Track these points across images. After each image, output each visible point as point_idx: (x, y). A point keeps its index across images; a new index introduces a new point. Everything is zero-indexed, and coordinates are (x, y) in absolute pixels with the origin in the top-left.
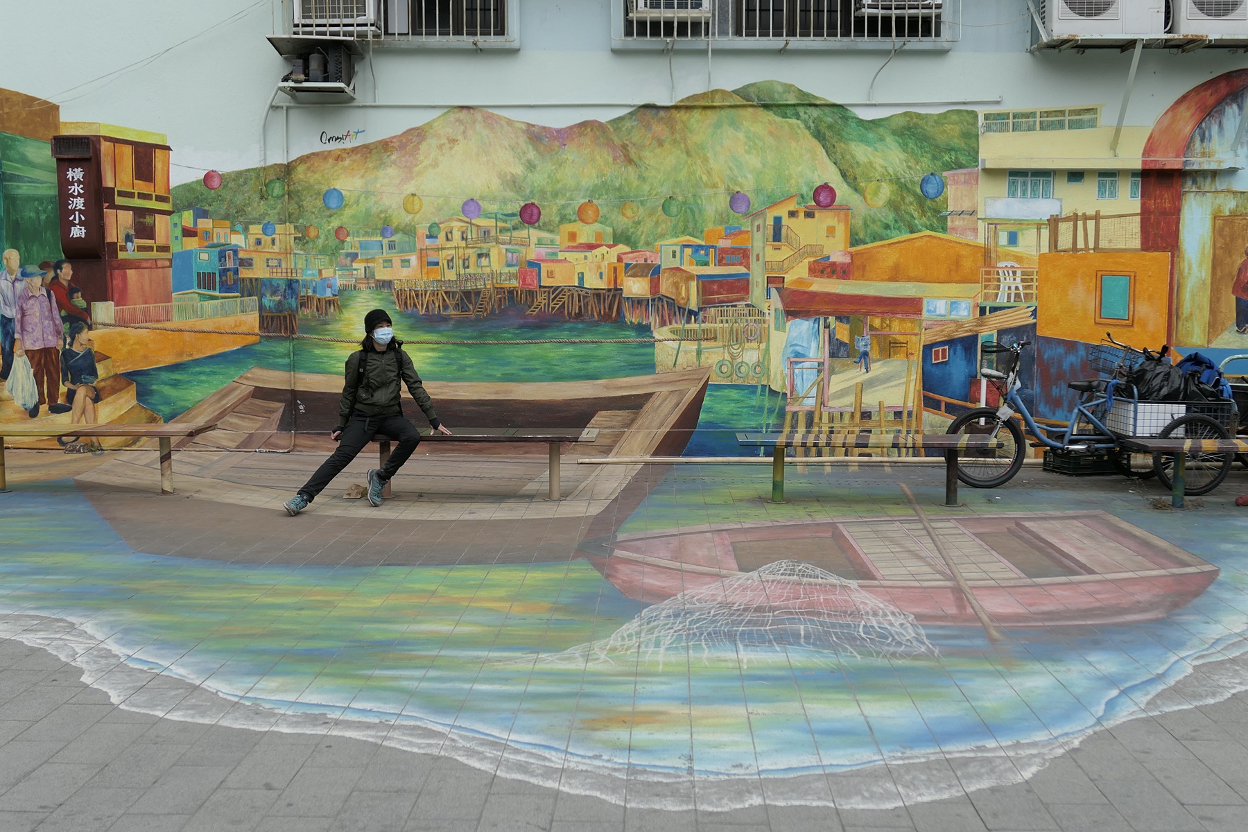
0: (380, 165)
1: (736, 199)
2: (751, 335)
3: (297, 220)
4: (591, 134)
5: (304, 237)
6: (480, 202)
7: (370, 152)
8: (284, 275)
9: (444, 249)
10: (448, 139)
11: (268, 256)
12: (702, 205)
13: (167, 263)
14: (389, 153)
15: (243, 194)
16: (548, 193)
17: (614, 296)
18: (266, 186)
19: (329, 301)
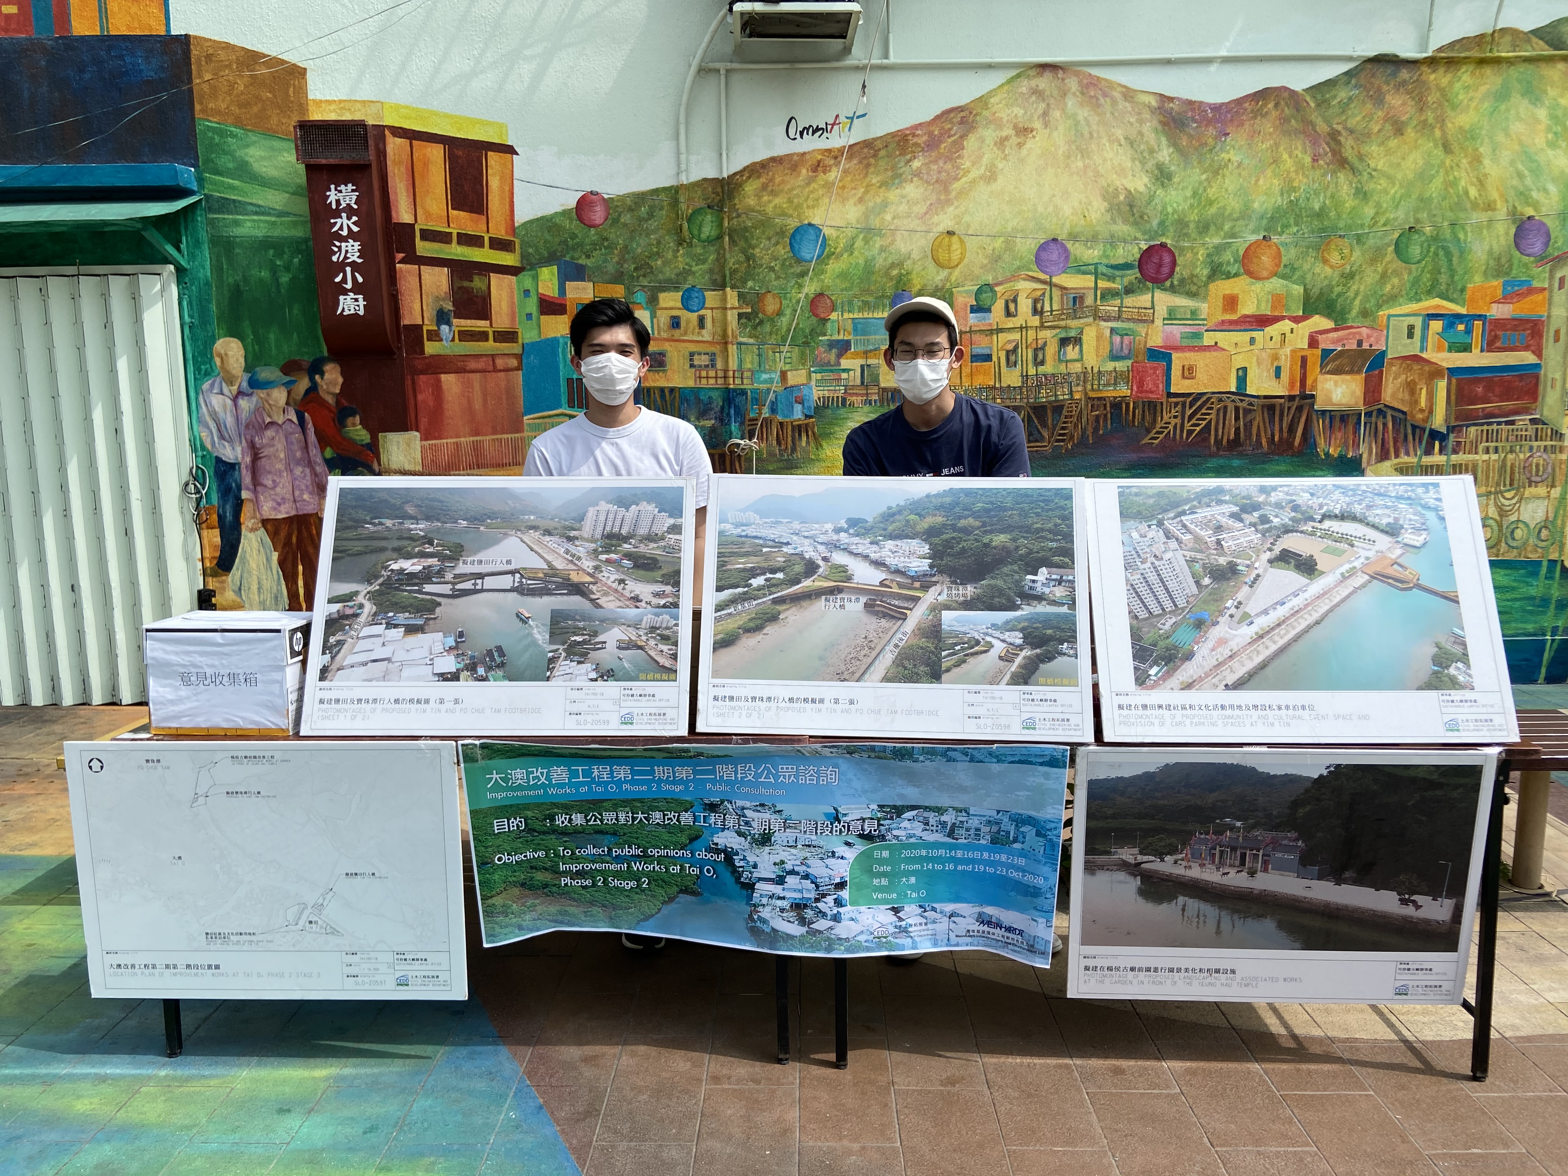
0: (894, 177)
1: (1526, 229)
2: (1537, 475)
3: (744, 282)
4: (1275, 114)
5: (755, 313)
6: (1069, 245)
7: (875, 156)
8: (720, 381)
9: (1000, 330)
10: (1015, 127)
11: (693, 348)
12: (1465, 241)
13: (514, 363)
14: (908, 157)
15: (648, 235)
16: (1192, 226)
17: (1300, 409)
18: (689, 220)
19: (799, 426)
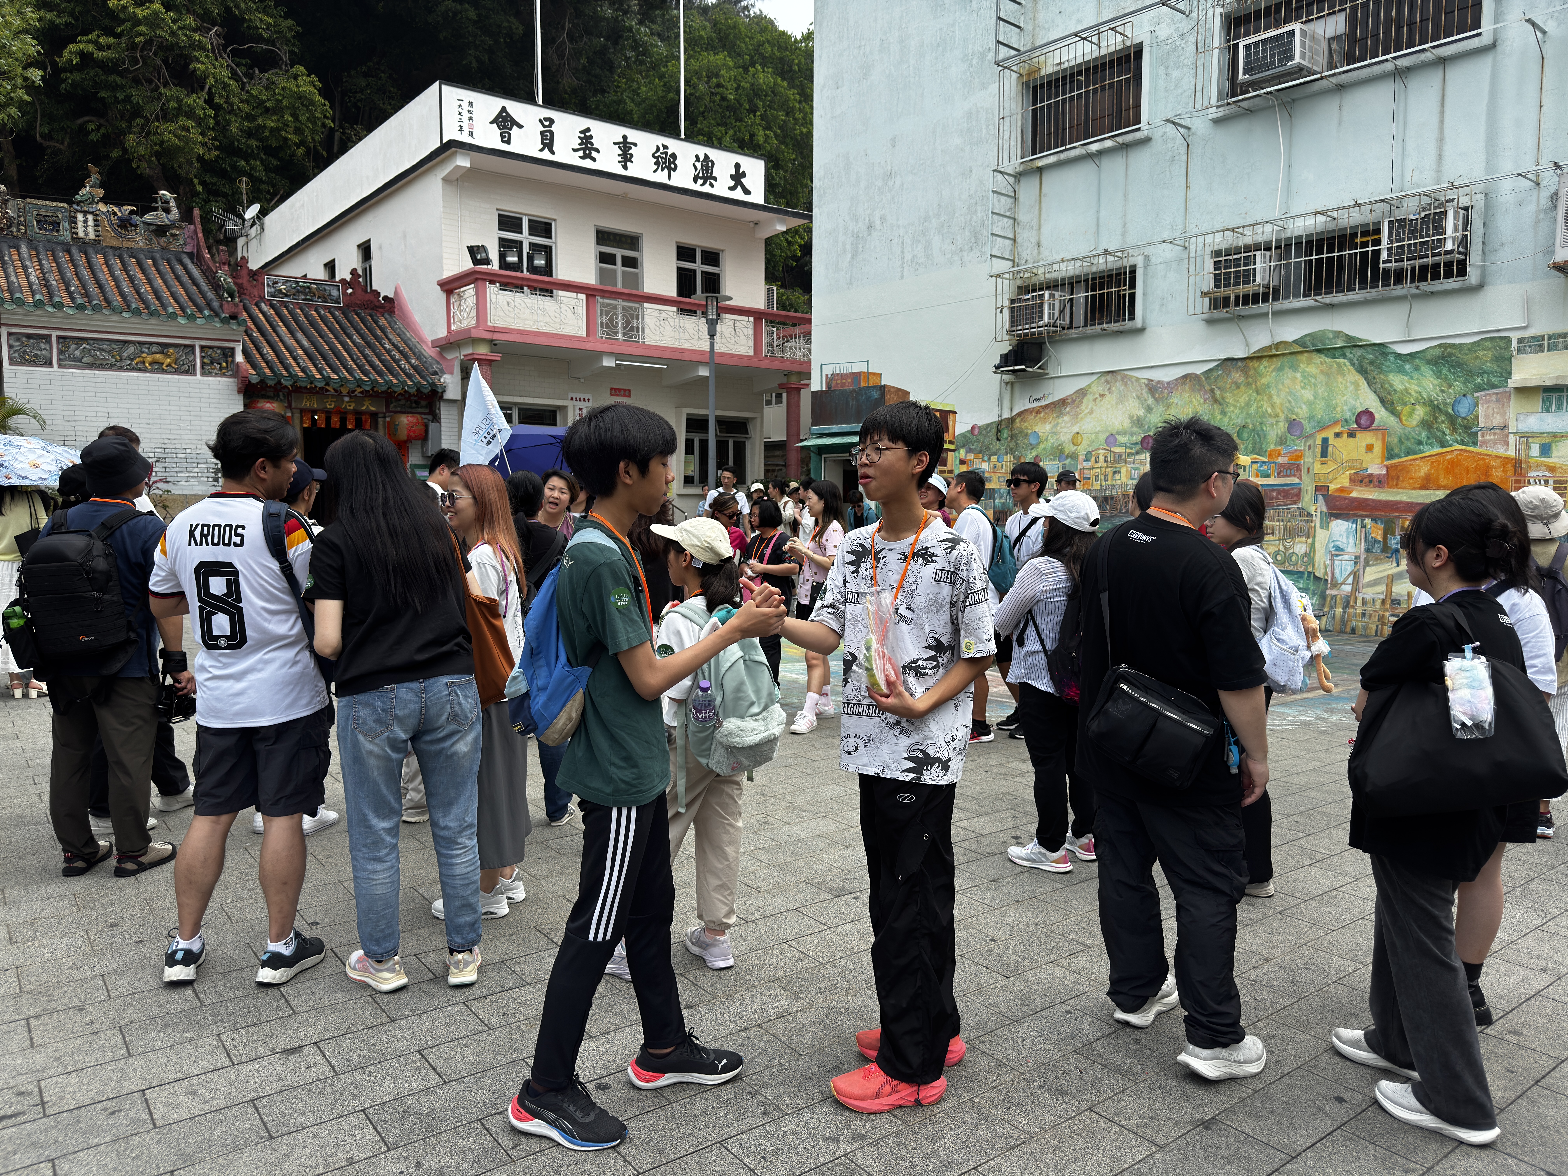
0: (1061, 414)
1: (1293, 424)
2: (1301, 532)
3: (1015, 452)
4: (1189, 384)
6: (1117, 436)
7: (1055, 407)
9: (1094, 468)
10: (1099, 394)
12: (1266, 431)
14: (1065, 407)
15: (989, 437)
18: (1000, 432)
